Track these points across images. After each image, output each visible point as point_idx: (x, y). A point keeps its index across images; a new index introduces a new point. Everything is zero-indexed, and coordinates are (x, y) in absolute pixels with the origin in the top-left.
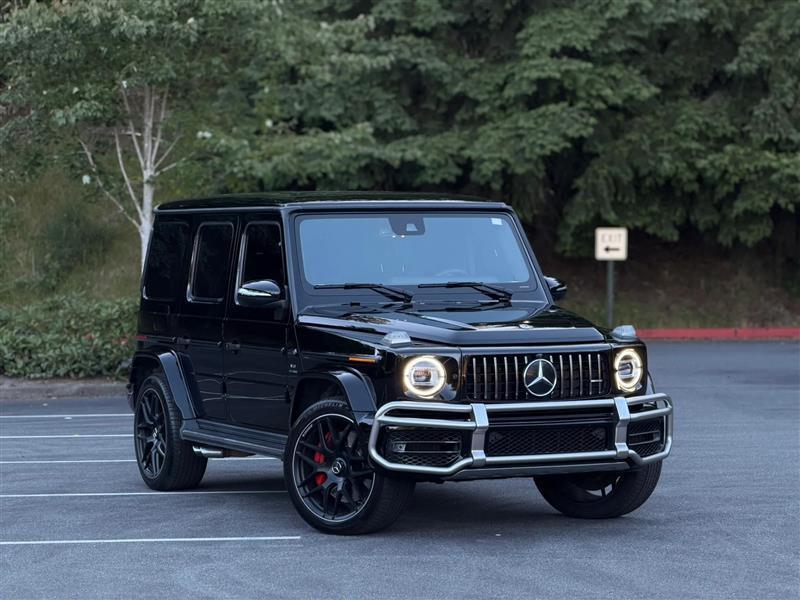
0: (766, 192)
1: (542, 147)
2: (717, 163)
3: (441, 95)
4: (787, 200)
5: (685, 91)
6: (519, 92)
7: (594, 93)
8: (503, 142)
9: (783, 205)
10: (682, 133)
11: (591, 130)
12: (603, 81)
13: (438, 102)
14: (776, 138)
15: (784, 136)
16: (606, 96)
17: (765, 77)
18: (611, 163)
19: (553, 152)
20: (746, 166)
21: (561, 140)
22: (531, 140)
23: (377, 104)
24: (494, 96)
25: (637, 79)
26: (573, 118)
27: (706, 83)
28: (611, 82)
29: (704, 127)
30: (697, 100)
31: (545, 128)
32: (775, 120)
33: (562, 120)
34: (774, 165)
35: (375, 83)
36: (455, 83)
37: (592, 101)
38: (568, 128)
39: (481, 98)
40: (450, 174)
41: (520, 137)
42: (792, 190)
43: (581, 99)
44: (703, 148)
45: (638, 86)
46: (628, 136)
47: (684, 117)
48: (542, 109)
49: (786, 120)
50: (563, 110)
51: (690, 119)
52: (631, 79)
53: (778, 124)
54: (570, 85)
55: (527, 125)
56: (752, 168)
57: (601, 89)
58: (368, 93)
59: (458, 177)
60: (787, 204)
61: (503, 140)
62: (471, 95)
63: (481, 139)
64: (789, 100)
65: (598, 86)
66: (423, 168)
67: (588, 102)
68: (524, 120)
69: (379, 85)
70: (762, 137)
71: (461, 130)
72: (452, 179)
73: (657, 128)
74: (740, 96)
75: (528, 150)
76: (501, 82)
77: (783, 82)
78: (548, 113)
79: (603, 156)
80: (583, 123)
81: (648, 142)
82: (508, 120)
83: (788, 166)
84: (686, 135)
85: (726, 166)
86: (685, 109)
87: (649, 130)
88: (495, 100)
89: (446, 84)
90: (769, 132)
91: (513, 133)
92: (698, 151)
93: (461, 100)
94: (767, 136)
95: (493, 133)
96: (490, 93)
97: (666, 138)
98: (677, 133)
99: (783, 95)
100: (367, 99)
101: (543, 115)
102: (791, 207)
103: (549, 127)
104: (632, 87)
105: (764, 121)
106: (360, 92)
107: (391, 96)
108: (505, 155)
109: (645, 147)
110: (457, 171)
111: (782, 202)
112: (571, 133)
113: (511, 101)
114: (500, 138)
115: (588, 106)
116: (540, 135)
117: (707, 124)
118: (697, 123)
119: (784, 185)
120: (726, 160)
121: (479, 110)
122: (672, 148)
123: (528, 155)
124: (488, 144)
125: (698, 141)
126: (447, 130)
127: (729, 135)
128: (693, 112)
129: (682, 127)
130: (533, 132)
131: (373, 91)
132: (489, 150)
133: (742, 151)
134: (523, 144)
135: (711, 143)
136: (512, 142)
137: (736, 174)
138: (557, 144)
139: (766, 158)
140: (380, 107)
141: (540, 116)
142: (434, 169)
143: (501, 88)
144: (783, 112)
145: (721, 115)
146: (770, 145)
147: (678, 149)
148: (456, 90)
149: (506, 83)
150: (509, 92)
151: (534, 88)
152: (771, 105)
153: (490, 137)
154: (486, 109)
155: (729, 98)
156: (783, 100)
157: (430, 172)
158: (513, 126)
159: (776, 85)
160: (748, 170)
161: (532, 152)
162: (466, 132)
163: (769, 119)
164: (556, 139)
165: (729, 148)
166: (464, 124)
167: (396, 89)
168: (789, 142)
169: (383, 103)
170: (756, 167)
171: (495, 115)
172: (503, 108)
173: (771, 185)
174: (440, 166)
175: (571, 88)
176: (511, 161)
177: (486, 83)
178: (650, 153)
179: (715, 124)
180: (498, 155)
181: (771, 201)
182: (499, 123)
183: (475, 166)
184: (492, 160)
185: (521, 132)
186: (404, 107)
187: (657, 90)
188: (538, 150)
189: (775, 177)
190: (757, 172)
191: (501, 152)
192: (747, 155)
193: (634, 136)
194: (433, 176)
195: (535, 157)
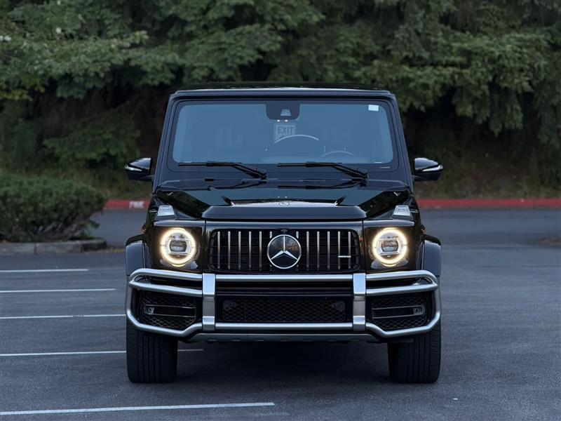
0: (404, 97)
1: (241, 58)
2: (368, 74)
3: (156, 16)
4: (420, 103)
5: (339, 18)
6: (221, 15)
7: (277, 17)
8: (209, 53)
9: (417, 107)
10: (342, 50)
11: (278, 46)
12: (283, 8)
13: (154, 21)
14: (411, 55)
15: (417, 54)
16: (287, 20)
17: (402, 9)
18: (287, 72)
19: (249, 62)
20: (390, 76)
21: (256, 53)
22: (232, 53)
23: (107, 22)
24: (199, 18)
25: (308, 7)
26: (265, 37)
27: (353, 12)
28: (289, 10)
29: (356, 46)
30: (348, 25)
31: (243, 43)
32: (410, 42)
33: (256, 38)
34: (411, 76)
35: (104, 5)
36: (168, 7)
37: (276, 24)
38: (262, 43)
39: (189, 19)
40: (166, 78)
41: (222, 50)
42: (425, 95)
43: (268, 21)
44: (356, 62)
45: (310, 13)
46: (299, 52)
47: (342, 38)
48: (240, 29)
49: (418, 42)
50: (256, 30)
51: (347, 40)
52: (304, 8)
53: (412, 45)
54: (260, 10)
55: (228, 41)
56: (394, 79)
57: (283, 15)
58: (99, 13)
59: (171, 80)
60: (420, 106)
61: (209, 52)
62: (182, 17)
63: (190, 50)
64: (420, 27)
65: (280, 12)
66: (145, 73)
67: (273, 24)
68: (226, 37)
69: (107, 7)
70: (401, 54)
71: (172, 44)
72: (167, 82)
73: (320, 46)
74: (380, 23)
75: (229, 60)
76: (205, 8)
77: (416, 13)
78: (244, 32)
79: (280, 67)
80: (271, 40)
81: (314, 57)
82: (212, 37)
83: (421, 77)
84: (344, 52)
85: (375, 75)
86: (342, 32)
87: (314, 48)
88: (200, 21)
89: (162, 7)
90: (406, 51)
91: (217, 47)
92: (353, 64)
93: (173, 20)
94: (405, 54)
95: (200, 46)
96: (195, 15)
97: (329, 53)
98: (337, 50)
99: (416, 23)
100: (98, 17)
101: (241, 34)
102: (423, 108)
103: (246, 42)
104: (305, 13)
105: (403, 42)
106: (93, 12)
107: (118, 16)
108: (211, 64)
109: (313, 60)
110: (171, 76)
111: (416, 104)
112: (264, 47)
113: (213, 22)
114: (206, 50)
115: (273, 27)
116: (239, 49)
117: (358, 43)
118: (351, 42)
119: (419, 91)
120: (375, 71)
121: (188, 29)
122: (334, 61)
123: (229, 64)
124: (198, 55)
125: (352, 56)
126: (162, 44)
127: (375, 53)
128: (347, 35)
129: (342, 45)
130: (233, 46)
131: (103, 11)
132: (198, 59)
133: (386, 65)
134: (226, 55)
135: (361, 59)
136: (216, 54)
137: (381, 82)
138: (252, 56)
139: (404, 71)
140: (110, 24)
141: (239, 34)
142: (153, 74)
143: (204, 12)
144: (416, 36)
145: (367, 38)
146: (408, 61)
147: (338, 62)
148: (171, 12)
149: (208, 9)
150: (213, 15)
151: (233, 13)
152: (407, 30)
153: (198, 49)
154: (193, 28)
155: (372, 24)
156: (416, 27)
157: (151, 76)
158: (215, 41)
159: (411, 15)
160: (391, 79)
161: (233, 62)
162: (176, 46)
163: (406, 41)
164: (251, 52)
165: (376, 62)
166: (174, 39)
167: (120, 11)
168: (420, 58)
169: (112, 21)
170: (397, 77)
171: (200, 32)
172: (205, 27)
173: (408, 91)
174: (158, 72)
175: (260, 13)
176: (216, 69)
177: (193, 8)
178: (317, 66)
179: (365, 44)
180: (205, 64)
181: (408, 103)
182: (204, 39)
183: (186, 72)
184: (201, 68)
185: (223, 46)
186: (127, 25)
187: (323, 17)
188: (238, 61)
189: (412, 85)
190: (397, 81)
191: (207, 61)
192: (390, 68)
193: (304, 52)
194: (153, 80)
195: (235, 66)
